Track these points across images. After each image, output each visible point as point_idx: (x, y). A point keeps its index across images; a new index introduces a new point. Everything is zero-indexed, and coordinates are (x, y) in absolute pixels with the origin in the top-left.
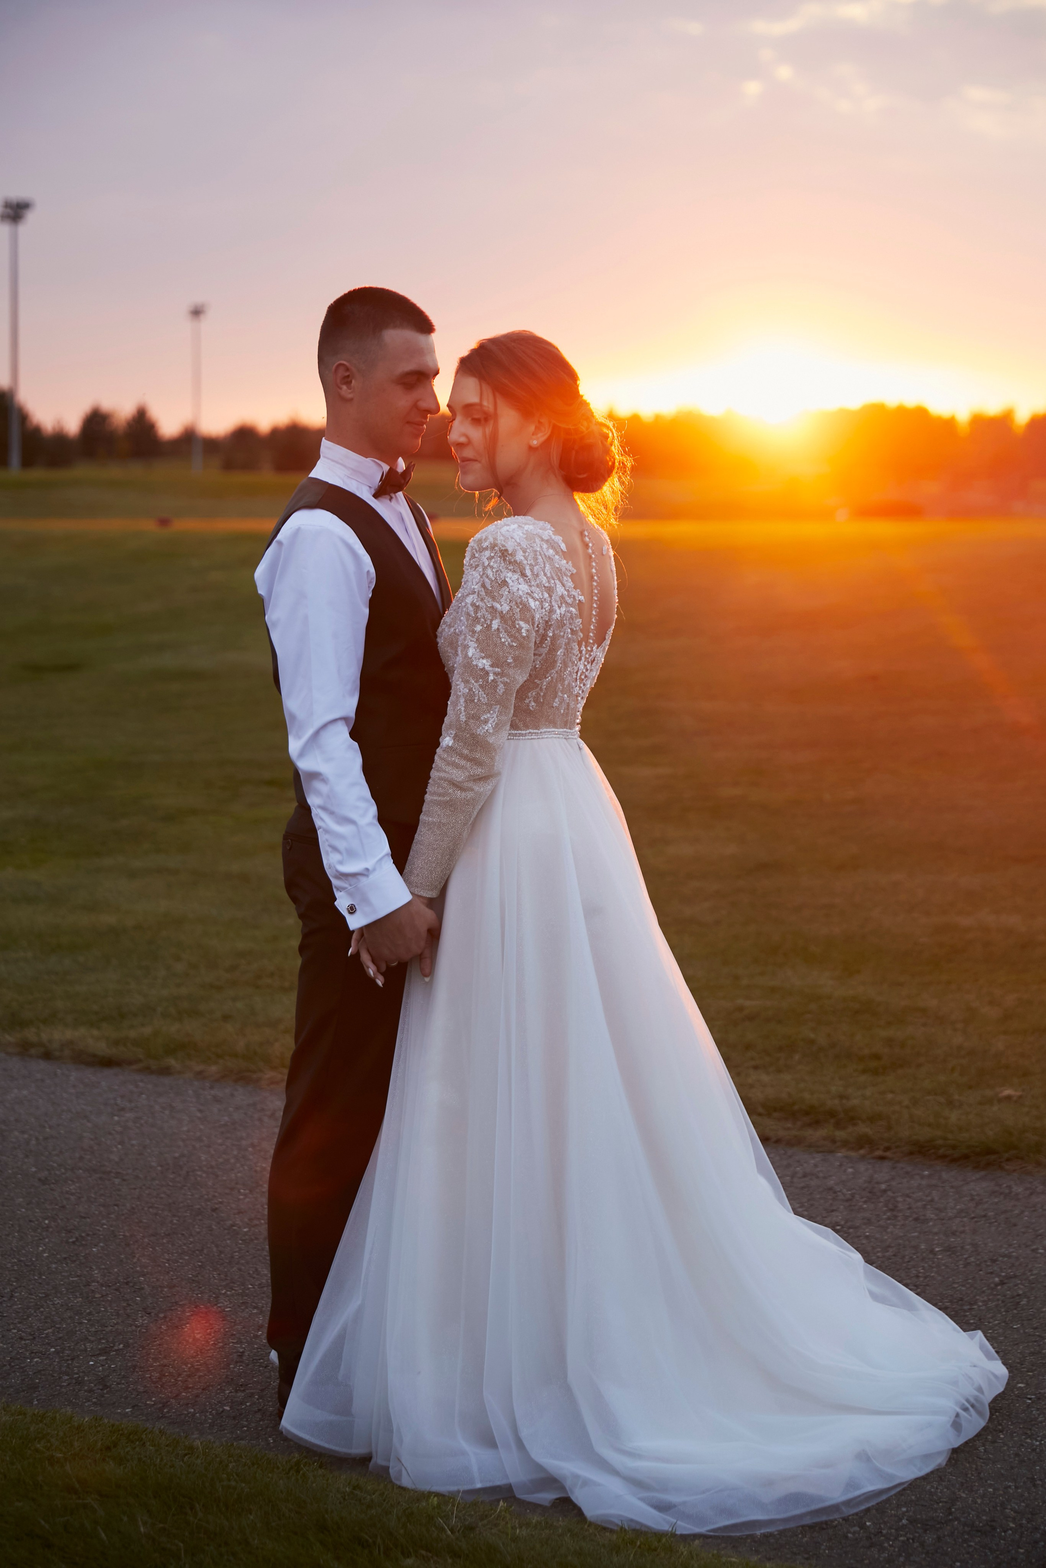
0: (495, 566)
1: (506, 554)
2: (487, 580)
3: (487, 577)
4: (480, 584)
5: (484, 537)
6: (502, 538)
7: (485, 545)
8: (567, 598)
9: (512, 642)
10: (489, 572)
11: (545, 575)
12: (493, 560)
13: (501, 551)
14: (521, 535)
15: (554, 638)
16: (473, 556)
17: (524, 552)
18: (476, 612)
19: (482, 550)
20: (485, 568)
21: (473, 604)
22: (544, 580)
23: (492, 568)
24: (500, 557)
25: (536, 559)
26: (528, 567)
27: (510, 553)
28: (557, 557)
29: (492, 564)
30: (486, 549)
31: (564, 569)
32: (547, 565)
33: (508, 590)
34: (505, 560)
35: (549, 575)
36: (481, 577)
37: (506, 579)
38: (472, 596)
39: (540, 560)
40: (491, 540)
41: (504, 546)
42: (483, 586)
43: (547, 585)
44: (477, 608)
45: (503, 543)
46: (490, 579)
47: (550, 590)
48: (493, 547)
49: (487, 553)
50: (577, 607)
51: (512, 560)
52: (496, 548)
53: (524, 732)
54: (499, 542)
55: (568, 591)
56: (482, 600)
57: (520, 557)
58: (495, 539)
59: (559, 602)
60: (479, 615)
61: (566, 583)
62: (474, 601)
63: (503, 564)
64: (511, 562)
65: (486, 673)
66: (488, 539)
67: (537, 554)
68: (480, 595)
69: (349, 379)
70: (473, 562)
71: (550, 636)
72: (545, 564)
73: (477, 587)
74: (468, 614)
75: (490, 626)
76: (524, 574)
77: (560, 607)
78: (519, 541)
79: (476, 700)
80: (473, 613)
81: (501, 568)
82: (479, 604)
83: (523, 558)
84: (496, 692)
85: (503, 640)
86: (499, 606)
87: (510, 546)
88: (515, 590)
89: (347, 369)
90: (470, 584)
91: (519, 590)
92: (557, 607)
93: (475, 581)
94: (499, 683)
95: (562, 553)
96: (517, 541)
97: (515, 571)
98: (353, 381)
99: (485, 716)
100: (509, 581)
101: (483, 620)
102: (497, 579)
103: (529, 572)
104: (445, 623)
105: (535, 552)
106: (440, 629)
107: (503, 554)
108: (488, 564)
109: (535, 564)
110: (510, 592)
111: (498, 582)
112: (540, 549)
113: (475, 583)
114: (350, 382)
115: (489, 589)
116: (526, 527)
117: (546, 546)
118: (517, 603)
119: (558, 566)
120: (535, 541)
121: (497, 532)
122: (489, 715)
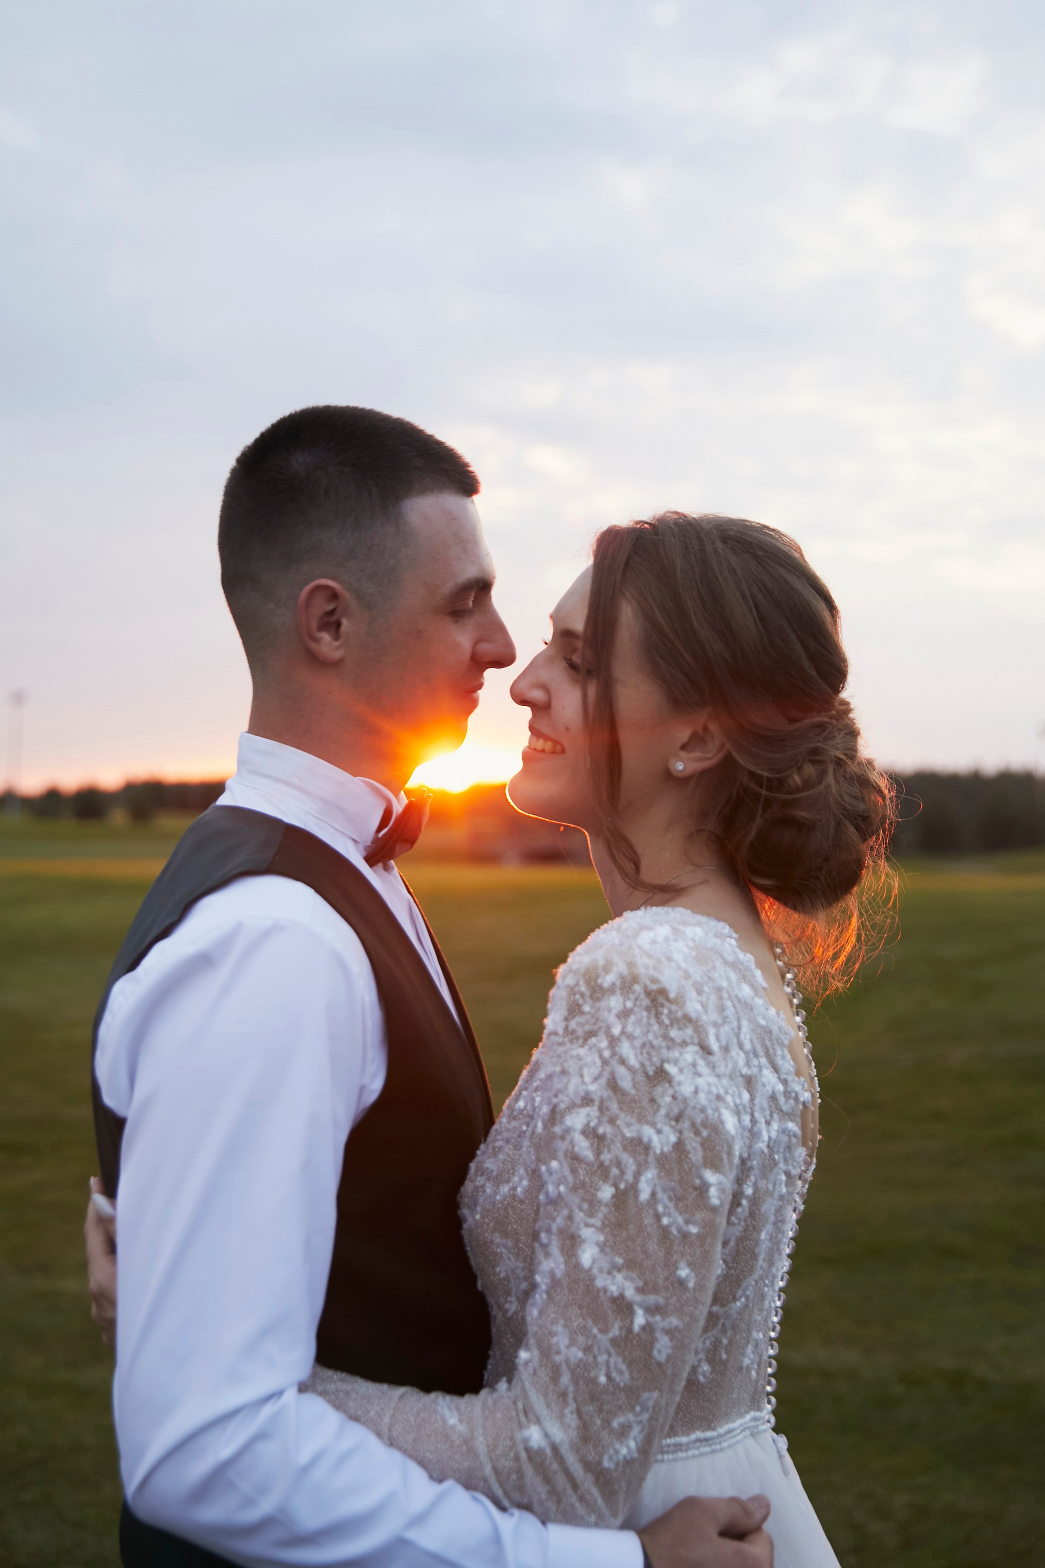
0: (638, 1032)
1: (661, 999)
2: (621, 1071)
3: (623, 1062)
4: (603, 1081)
5: (601, 962)
6: (646, 960)
7: (608, 980)
8: (782, 1100)
9: (687, 1222)
10: (626, 1049)
11: (741, 1046)
12: (632, 1018)
13: (648, 993)
14: (686, 950)
15: (755, 1201)
16: (574, 1010)
17: (700, 992)
18: (598, 1153)
19: (597, 992)
20: (613, 1042)
21: (589, 1132)
22: (741, 1059)
23: (630, 1037)
24: (648, 1009)
25: (722, 1009)
26: (712, 1031)
27: (672, 995)
28: (759, 1002)
29: (629, 1029)
30: (612, 990)
31: (775, 1030)
32: (744, 1022)
33: (670, 1092)
34: (658, 1015)
35: (748, 1046)
36: (605, 1062)
37: (667, 1067)
38: (584, 1111)
39: (730, 1011)
40: (621, 967)
41: (654, 981)
42: (613, 1085)
43: (745, 1071)
44: (598, 1140)
45: (652, 972)
46: (630, 1068)
47: (750, 1083)
48: (627, 984)
49: (615, 1003)
50: (799, 1120)
51: (680, 1014)
52: (637, 988)
53: (684, 1440)
54: (641, 971)
55: (785, 1082)
56: (612, 1121)
57: (693, 1007)
58: (631, 965)
59: (768, 1112)
60: (606, 1157)
61: (779, 1061)
62: (587, 1125)
63: (656, 1027)
64: (675, 1021)
65: (622, 1306)
66: (607, 969)
67: (721, 998)
68: (602, 1109)
69: (334, 618)
70: (573, 1024)
71: (747, 1197)
72: (739, 1020)
73: (592, 1088)
74: (574, 1158)
75: (633, 1188)
76: (706, 1050)
77: (768, 1123)
78: (683, 965)
79: (603, 1379)
80: (588, 1154)
81: (651, 1037)
82: (601, 1130)
83: (699, 1007)
84: (650, 1355)
85: (665, 1221)
86: (648, 1132)
87: (670, 979)
88: (687, 1089)
89: (334, 596)
90: (575, 1081)
91: (696, 1092)
92: (762, 1125)
93: (586, 1071)
94: (659, 1335)
95: (762, 992)
96: (679, 968)
97: (684, 1044)
98: (345, 622)
99: (621, 1419)
100: (671, 1069)
101: (615, 1171)
102: (642, 1065)
103: (714, 1046)
104: (482, 1171)
105: (719, 989)
106: (468, 1187)
107: (653, 1000)
108: (616, 1031)
109: (720, 1021)
110: (674, 1097)
111: (646, 1074)
112: (725, 984)
113: (587, 1079)
114: (338, 625)
115: (624, 1093)
116: (689, 931)
117: (733, 976)
118: (693, 1124)
119: (763, 1022)
120: (714, 968)
121: (630, 947)
122: (631, 1417)
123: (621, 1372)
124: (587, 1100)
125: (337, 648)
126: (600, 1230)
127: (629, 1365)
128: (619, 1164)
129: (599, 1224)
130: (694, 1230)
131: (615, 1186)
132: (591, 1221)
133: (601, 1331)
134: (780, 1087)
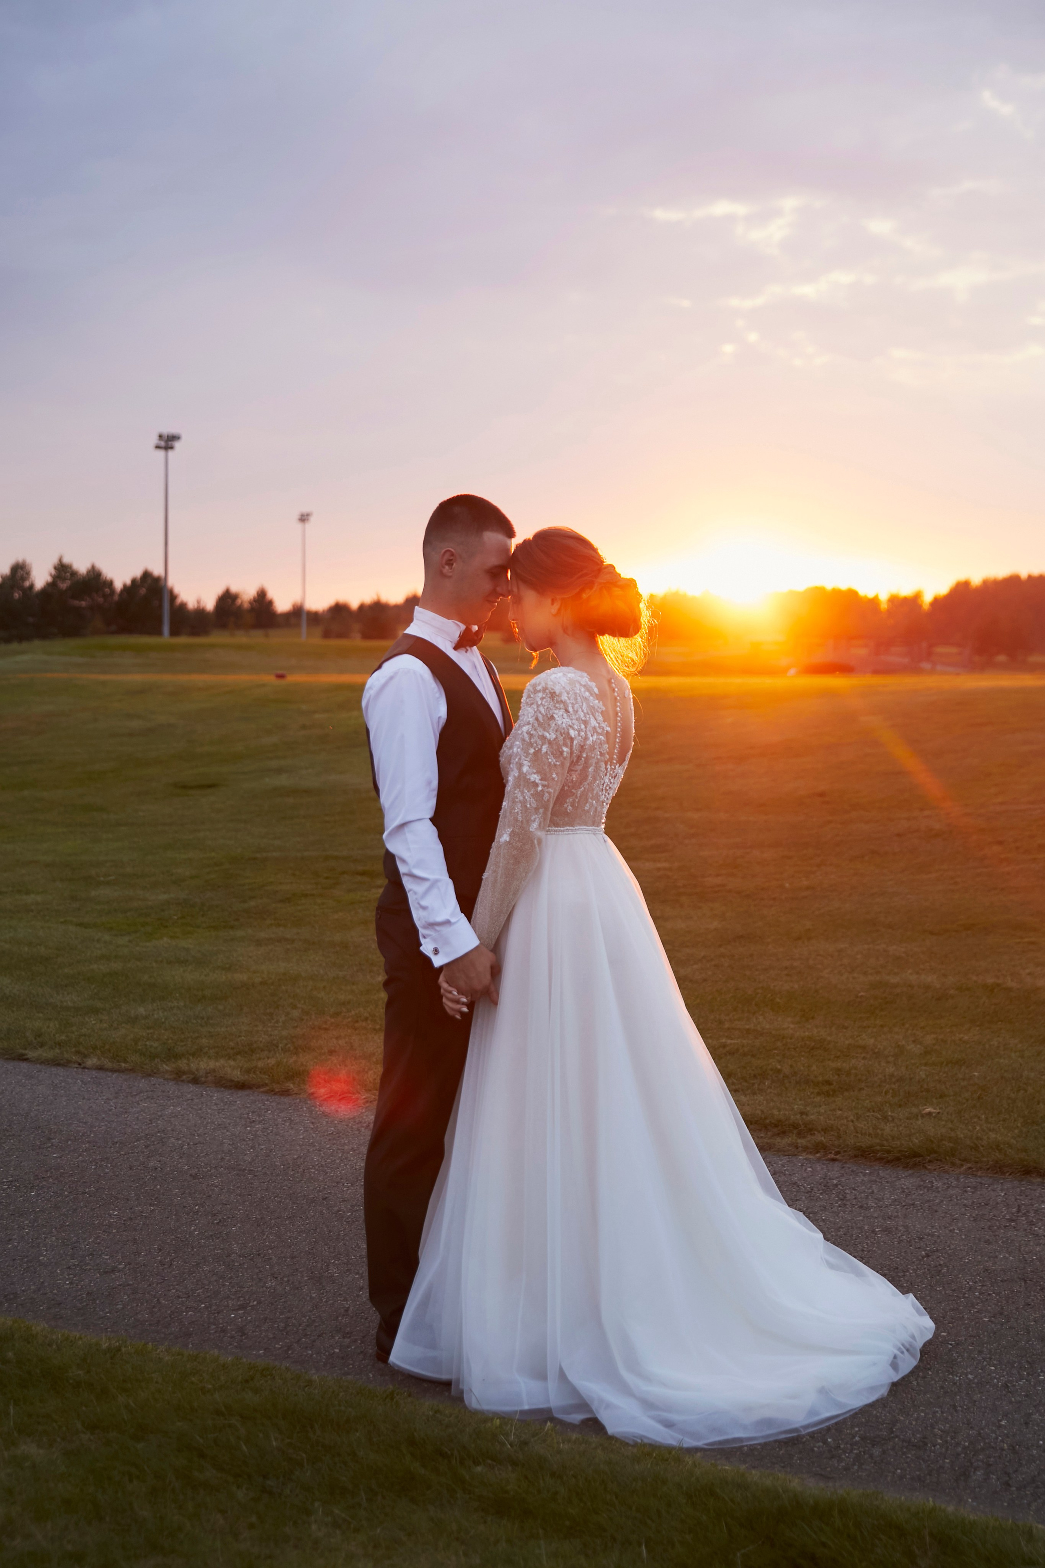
0: (546, 704)
1: (554, 695)
2: (540, 715)
3: (540, 712)
4: (534, 718)
5: (538, 683)
6: (551, 683)
7: (539, 688)
8: (598, 729)
9: (556, 761)
10: (542, 709)
11: (583, 711)
12: (545, 700)
13: (550, 693)
14: (566, 681)
15: (587, 759)
16: (529, 696)
17: (568, 693)
18: (530, 739)
19: (536, 692)
20: (538, 706)
21: (528, 733)
22: (582, 714)
23: (544, 706)
24: (550, 698)
25: (576, 699)
26: (570, 705)
27: (557, 694)
28: (591, 698)
29: (543, 703)
30: (539, 691)
31: (596, 707)
32: (584, 704)
33: (554, 723)
34: (553, 700)
35: (585, 711)
36: (535, 712)
37: (554, 715)
38: (527, 726)
39: (579, 700)
40: (543, 684)
41: (552, 689)
42: (537, 719)
43: (583, 719)
44: (531, 736)
45: (552, 687)
46: (542, 714)
47: (586, 723)
48: (545, 689)
49: (540, 695)
50: (605, 736)
51: (559, 700)
52: (547, 691)
53: (562, 829)
54: (549, 686)
55: (599, 723)
56: (535, 730)
57: (564, 697)
58: (546, 684)
59: (592, 732)
60: (532, 740)
61: (597, 717)
62: (528, 730)
63: (552, 703)
64: (557, 702)
65: (535, 785)
66: (539, 684)
67: (576, 696)
68: (533, 726)
69: (451, 562)
70: (528, 700)
71: (584, 757)
72: (582, 703)
73: (531, 720)
74: (523, 740)
75: (540, 750)
76: (567, 711)
77: (592, 736)
78: (563, 685)
79: (528, 806)
80: (527, 739)
81: (550, 706)
82: (532, 732)
83: (566, 698)
84: (543, 799)
85: (550, 760)
86: (547, 735)
87: (557, 689)
88: (560, 722)
89: (452, 554)
90: (526, 717)
91: (562, 723)
92: (590, 735)
93: (529, 715)
94: (545, 793)
95: (594, 695)
96: (562, 685)
97: (560, 709)
98: (455, 564)
99: (534, 817)
100: (555, 716)
101: (535, 745)
102: (546, 714)
103: (570, 709)
104: (506, 746)
105: (576, 693)
106: (502, 751)
107: (552, 695)
108: (539, 703)
109: (574, 702)
110: (556, 724)
111: (547, 716)
112: (578, 692)
113: (530, 717)
114: (452, 564)
115: (540, 722)
116: (569, 675)
117: (583, 689)
118: (561, 733)
119: (592, 704)
120: (575, 686)
121: (547, 679)
122: (536, 816)
123: (534, 803)
124: (529, 723)
125: (450, 572)
126: (529, 762)
127: (536, 801)
128: (536, 742)
129: (529, 760)
130: (558, 763)
131: (535, 749)
132: (527, 759)
133: (528, 791)
134: (597, 725)
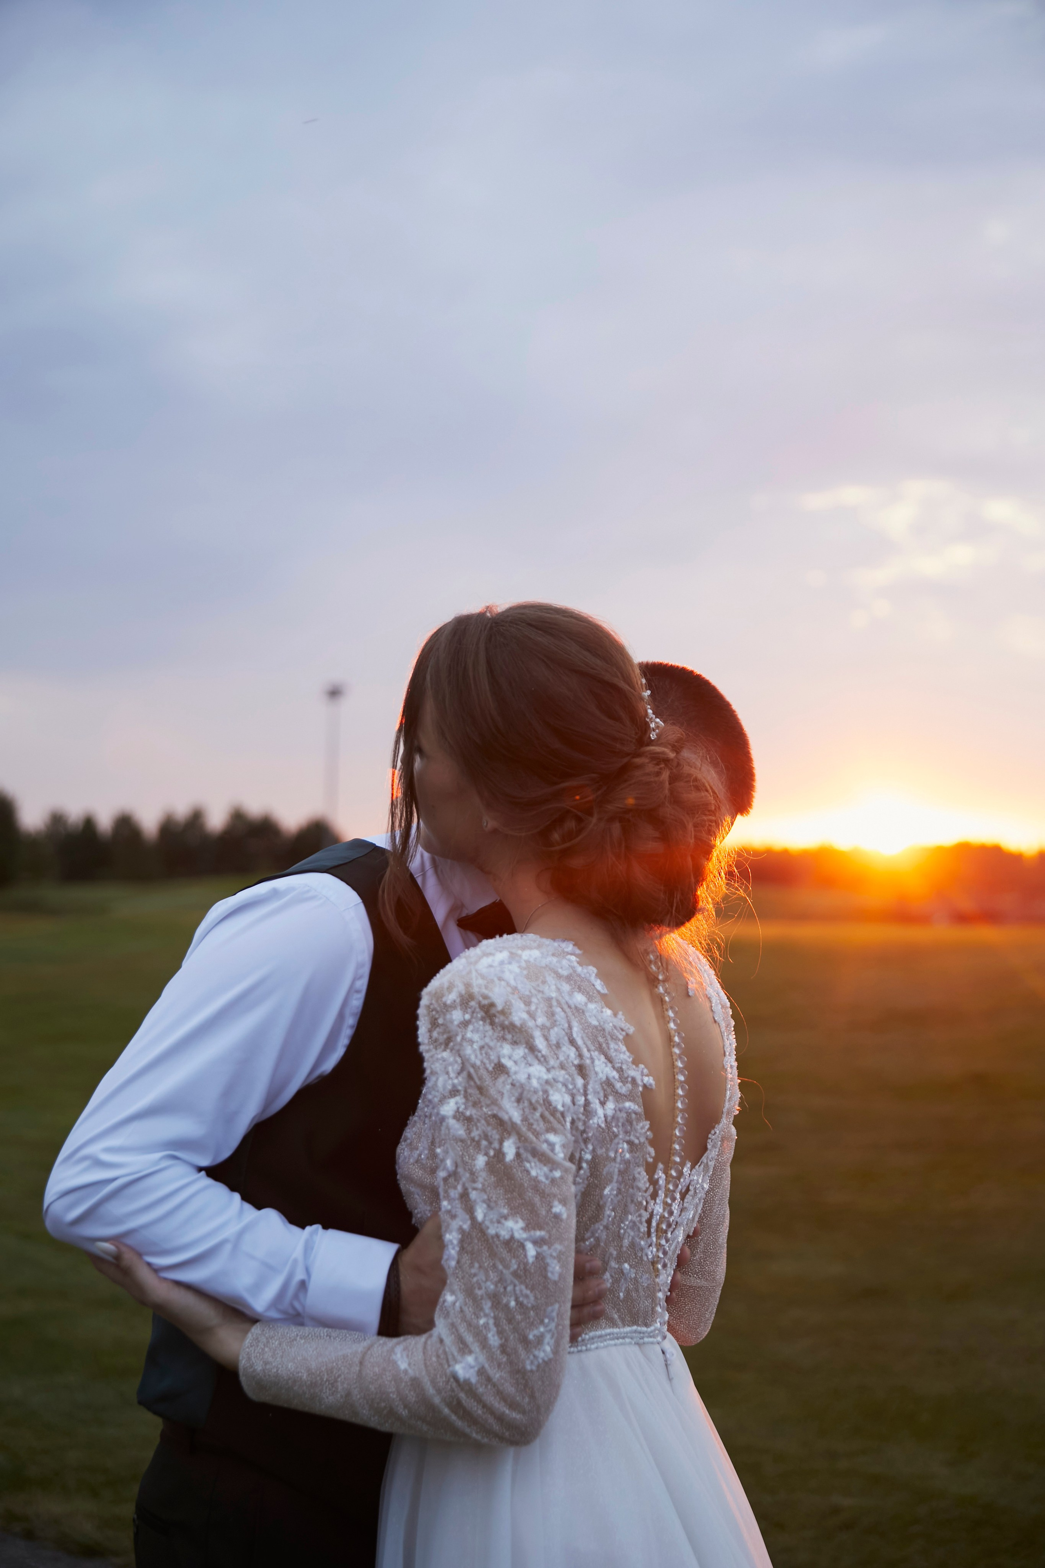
0: (476, 1037)
1: (493, 1011)
4: (461, 1075)
5: (446, 985)
6: (480, 981)
7: (450, 998)
8: (620, 1083)
10: (468, 1051)
11: (573, 1043)
12: (471, 1027)
13: (482, 1007)
14: (519, 972)
15: (595, 1164)
17: (528, 1003)
18: (469, 1131)
21: (459, 1115)
22: (571, 1053)
23: (470, 1042)
24: (483, 1019)
25: (551, 1015)
26: (539, 1032)
27: (499, 1009)
28: (593, 1006)
29: (469, 1035)
30: (453, 1006)
31: (610, 1028)
32: (576, 1024)
33: (510, 1080)
34: (492, 1024)
35: (580, 1041)
36: (460, 1060)
37: (504, 1062)
38: (452, 1099)
39: (560, 1015)
40: (460, 988)
41: (485, 997)
42: (469, 1078)
43: (578, 1061)
45: (485, 990)
46: (473, 1066)
47: (583, 1070)
48: (467, 1000)
49: (456, 1016)
50: (640, 1099)
51: (506, 1023)
52: (474, 1004)
54: (475, 990)
55: (621, 1069)
56: (476, 1105)
57: (520, 1016)
58: (468, 985)
59: (603, 1095)
60: (475, 1134)
61: (615, 1053)
62: (458, 1109)
63: (492, 1033)
64: (506, 1028)
65: (516, 1243)
66: (451, 989)
67: (551, 1006)
68: (467, 1097)
70: (434, 1034)
72: (570, 1022)
73: (455, 1081)
74: (452, 1136)
75: (501, 1154)
76: (533, 1048)
77: (603, 1103)
78: (512, 983)
79: (514, 1304)
80: (462, 1133)
81: (490, 1039)
82: (468, 1113)
83: (525, 1016)
86: (505, 1113)
87: (498, 996)
88: (522, 1077)
90: (442, 1078)
91: (530, 1078)
92: (598, 1105)
93: (450, 1069)
94: (548, 1260)
95: (599, 997)
96: (508, 984)
97: (517, 1045)
99: (536, 1332)
100: (507, 1063)
101: (484, 1143)
102: (485, 1062)
103: (544, 1045)
105: (549, 999)
107: (487, 1012)
108: (459, 1038)
109: (548, 1024)
110: (514, 1084)
111: (488, 1067)
112: (554, 996)
113: (452, 1075)
117: (566, 987)
119: (595, 1023)
120: (544, 982)
121: (469, 975)
122: (542, 1328)
123: (527, 1296)
124: (454, 1092)
126: (483, 1190)
127: (532, 1289)
128: (486, 1136)
129: (483, 1186)
131: (487, 1154)
132: (475, 1183)
133: (503, 1265)
134: (617, 1073)
